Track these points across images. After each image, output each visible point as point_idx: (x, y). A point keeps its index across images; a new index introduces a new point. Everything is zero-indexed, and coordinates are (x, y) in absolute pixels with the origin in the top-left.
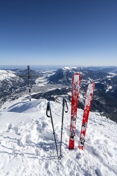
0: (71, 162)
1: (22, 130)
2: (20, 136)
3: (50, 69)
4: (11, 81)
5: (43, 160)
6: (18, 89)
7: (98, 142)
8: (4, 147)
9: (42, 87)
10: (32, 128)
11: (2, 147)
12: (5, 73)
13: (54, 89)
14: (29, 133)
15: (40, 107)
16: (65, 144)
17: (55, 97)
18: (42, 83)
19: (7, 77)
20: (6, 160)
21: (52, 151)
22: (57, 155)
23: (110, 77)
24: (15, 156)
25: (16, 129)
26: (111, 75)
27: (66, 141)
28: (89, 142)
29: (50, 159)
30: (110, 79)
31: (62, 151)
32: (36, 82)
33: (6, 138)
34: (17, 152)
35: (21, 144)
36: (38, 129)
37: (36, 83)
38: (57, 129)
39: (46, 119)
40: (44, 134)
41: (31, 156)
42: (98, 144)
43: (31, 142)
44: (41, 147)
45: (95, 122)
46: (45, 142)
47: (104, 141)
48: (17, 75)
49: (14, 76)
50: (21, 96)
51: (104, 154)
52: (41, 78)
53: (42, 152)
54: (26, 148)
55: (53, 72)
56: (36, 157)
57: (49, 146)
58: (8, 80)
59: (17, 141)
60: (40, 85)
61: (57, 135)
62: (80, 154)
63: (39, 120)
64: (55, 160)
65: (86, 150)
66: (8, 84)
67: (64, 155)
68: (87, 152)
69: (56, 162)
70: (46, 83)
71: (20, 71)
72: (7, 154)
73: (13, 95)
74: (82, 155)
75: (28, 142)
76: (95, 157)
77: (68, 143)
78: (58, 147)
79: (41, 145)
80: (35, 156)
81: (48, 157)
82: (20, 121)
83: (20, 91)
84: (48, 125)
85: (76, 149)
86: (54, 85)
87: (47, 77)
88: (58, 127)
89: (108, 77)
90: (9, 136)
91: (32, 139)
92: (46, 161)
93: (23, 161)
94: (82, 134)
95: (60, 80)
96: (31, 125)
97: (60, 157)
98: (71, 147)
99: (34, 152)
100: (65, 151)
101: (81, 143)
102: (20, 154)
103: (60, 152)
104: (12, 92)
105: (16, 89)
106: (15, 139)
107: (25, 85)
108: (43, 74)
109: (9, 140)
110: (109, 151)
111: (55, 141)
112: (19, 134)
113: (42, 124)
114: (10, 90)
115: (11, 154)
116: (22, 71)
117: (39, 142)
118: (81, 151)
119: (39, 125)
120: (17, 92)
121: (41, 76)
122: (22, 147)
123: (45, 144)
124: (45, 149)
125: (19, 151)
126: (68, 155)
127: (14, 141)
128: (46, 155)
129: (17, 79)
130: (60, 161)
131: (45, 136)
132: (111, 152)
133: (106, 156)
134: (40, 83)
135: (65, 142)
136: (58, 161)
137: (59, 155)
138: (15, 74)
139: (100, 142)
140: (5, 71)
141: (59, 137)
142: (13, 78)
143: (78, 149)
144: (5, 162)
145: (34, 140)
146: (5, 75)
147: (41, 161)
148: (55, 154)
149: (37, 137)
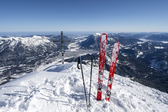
0: (99, 110)
1: (56, 84)
2: (55, 88)
3: (82, 35)
4: (46, 46)
5: (74, 107)
6: (52, 54)
7: (123, 95)
8: (42, 94)
9: (74, 52)
10: (65, 82)
11: (41, 95)
12: (40, 39)
13: (86, 54)
14: (63, 86)
15: (72, 69)
16: (94, 96)
17: (86, 61)
18: (74, 48)
19: (42, 43)
20: (44, 104)
21: (82, 101)
22: (86, 104)
23: (141, 43)
24: (51, 102)
25: (52, 83)
26: (142, 41)
27: (95, 93)
28: (115, 95)
29: (81, 107)
30: (140, 45)
31: (90, 101)
32: (68, 47)
33: (43, 89)
34: (53, 99)
35: (56, 94)
36: (70, 83)
37: (68, 49)
38: (87, 84)
39: (77, 76)
40: (75, 88)
41: (64, 103)
42: (123, 97)
43: (64, 93)
44: (73, 97)
45: (123, 83)
46: (77, 93)
47: (130, 96)
48: (51, 40)
49: (48, 41)
50: (54, 61)
51: (128, 106)
52: (73, 44)
53: (73, 101)
54: (60, 97)
55: (85, 38)
56: (69, 104)
57: (80, 97)
58: (43, 45)
59: (53, 92)
60: (72, 50)
61: (86, 88)
62: (106, 104)
63: (71, 76)
64: (85, 108)
65: (112, 102)
66: (42, 49)
67: (92, 104)
68: (113, 103)
69: (85, 109)
70: (78, 48)
71: (53, 37)
72: (45, 100)
73: (48, 60)
74: (108, 105)
75: (62, 93)
76: (120, 107)
77: (96, 96)
78: (87, 98)
79: (73, 96)
80: (67, 104)
81: (78, 105)
82: (54, 77)
83: (54, 56)
84: (79, 80)
85: (103, 100)
86: (86, 51)
87: (79, 43)
88: (87, 82)
89: (139, 43)
90: (46, 87)
91: (65, 91)
92: (77, 108)
93: (58, 106)
94: (109, 87)
95: (91, 46)
96: (65, 80)
97: (89, 105)
98: (99, 98)
99: (67, 101)
100: (94, 102)
101: (108, 95)
102: (56, 101)
103: (89, 102)
104: (46, 57)
105: (50, 53)
106: (51, 90)
107: (58, 50)
108: (75, 40)
109: (46, 90)
110: (132, 103)
111: (85, 93)
112: (54, 87)
113: (74, 80)
114: (45, 54)
115: (48, 100)
116: (55, 37)
117: (71, 93)
118: (107, 102)
119: (71, 80)
120: (51, 57)
121: (73, 42)
122: (57, 97)
123: (77, 95)
124: (76, 99)
125: (55, 99)
126: (96, 105)
127: (50, 91)
128: (77, 104)
129: (51, 45)
130: (89, 108)
131: (77, 89)
132: (134, 104)
133: (130, 107)
134: (72, 48)
135: (93, 94)
136: (87, 109)
137: (88, 104)
138: (49, 40)
139: (125, 96)
140: (40, 37)
141: (88, 90)
142: (47, 43)
143: (105, 100)
144: (44, 106)
145: (67, 91)
146: (40, 41)
147: (73, 108)
148: (84, 103)
149: (70, 90)
